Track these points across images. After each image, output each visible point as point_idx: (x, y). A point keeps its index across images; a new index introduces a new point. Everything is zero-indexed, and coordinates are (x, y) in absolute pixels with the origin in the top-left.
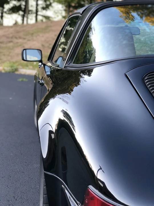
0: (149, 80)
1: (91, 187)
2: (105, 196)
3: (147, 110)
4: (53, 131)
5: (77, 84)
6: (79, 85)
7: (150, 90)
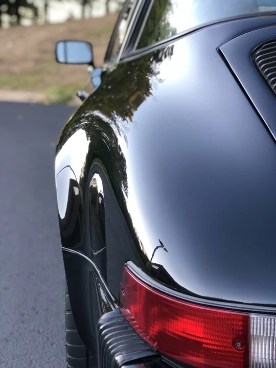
0: (264, 55)
1: (131, 265)
2: (154, 279)
3: (262, 125)
4: (77, 181)
5: (145, 93)
6: (148, 96)
7: (266, 78)
